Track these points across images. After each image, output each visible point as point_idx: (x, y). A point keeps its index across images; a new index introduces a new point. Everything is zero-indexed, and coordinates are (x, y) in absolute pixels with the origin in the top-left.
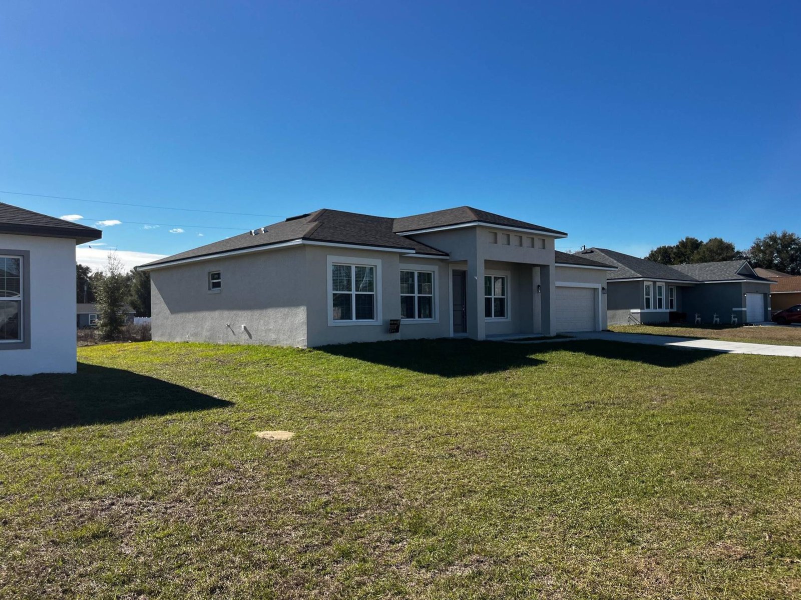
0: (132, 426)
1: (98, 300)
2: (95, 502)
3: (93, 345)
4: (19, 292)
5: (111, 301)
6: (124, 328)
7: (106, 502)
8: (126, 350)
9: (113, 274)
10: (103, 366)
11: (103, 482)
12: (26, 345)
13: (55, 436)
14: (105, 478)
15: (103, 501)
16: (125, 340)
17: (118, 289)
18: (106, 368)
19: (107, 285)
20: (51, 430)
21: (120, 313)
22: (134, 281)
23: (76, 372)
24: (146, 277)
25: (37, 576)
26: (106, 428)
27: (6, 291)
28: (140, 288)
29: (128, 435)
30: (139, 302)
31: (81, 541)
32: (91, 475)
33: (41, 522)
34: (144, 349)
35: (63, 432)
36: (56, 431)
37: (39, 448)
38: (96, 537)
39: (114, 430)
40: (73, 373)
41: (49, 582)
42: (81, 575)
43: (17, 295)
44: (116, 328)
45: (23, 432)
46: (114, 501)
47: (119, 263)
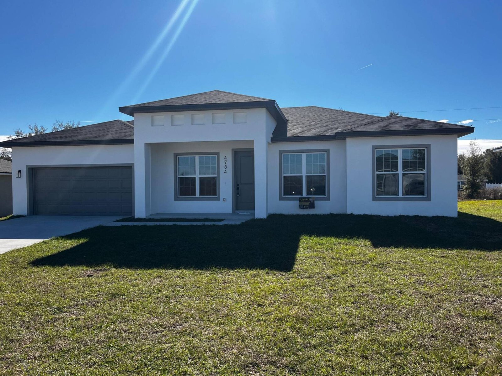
0: (499, 255)
1: (463, 172)
2: (483, 297)
3: (461, 201)
4: (424, 169)
5: (472, 173)
6: (480, 191)
7: (490, 299)
8: (485, 205)
9: (474, 155)
10: (473, 214)
11: (486, 287)
12: (428, 199)
13: (451, 253)
14: (486, 284)
15: (488, 298)
16: (482, 198)
17: (477, 165)
18: (475, 216)
19: (470, 163)
20: (448, 250)
21: (478, 181)
22: (486, 159)
23: (457, 217)
24: (494, 156)
25: (454, 331)
26: (482, 253)
27: (417, 168)
28: (490, 163)
29: (497, 260)
30: (489, 174)
31: (477, 318)
32: (477, 281)
33: (451, 302)
34: (498, 205)
35: (455, 252)
36: (450, 250)
37: (442, 259)
38: (486, 318)
39: (487, 255)
40: (455, 217)
41: (461, 336)
42: (480, 338)
43: (423, 170)
44: (475, 191)
45: (432, 248)
46: (495, 299)
47: (477, 148)
